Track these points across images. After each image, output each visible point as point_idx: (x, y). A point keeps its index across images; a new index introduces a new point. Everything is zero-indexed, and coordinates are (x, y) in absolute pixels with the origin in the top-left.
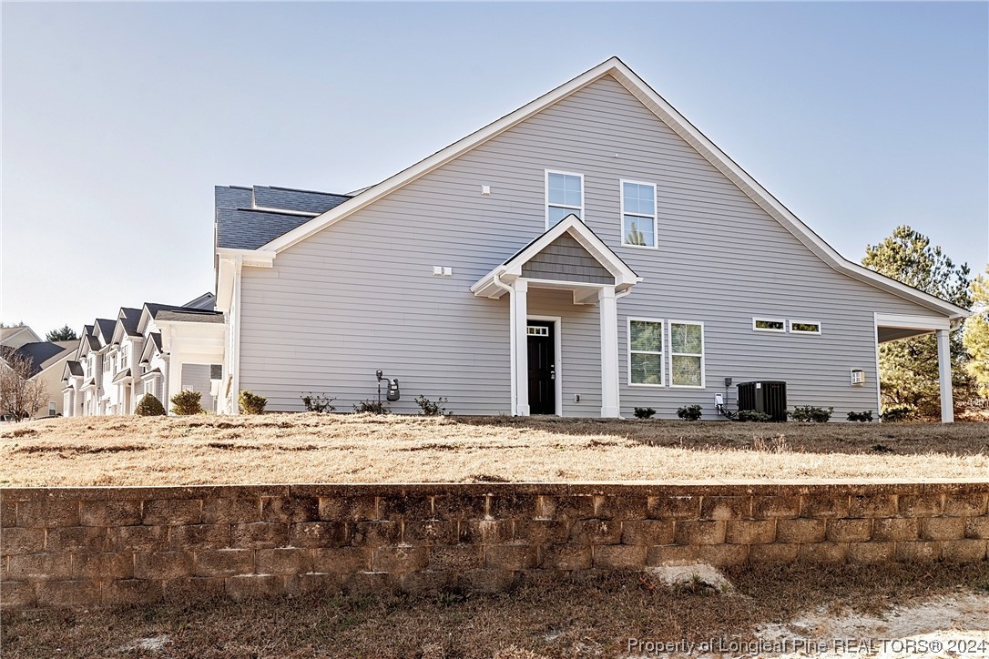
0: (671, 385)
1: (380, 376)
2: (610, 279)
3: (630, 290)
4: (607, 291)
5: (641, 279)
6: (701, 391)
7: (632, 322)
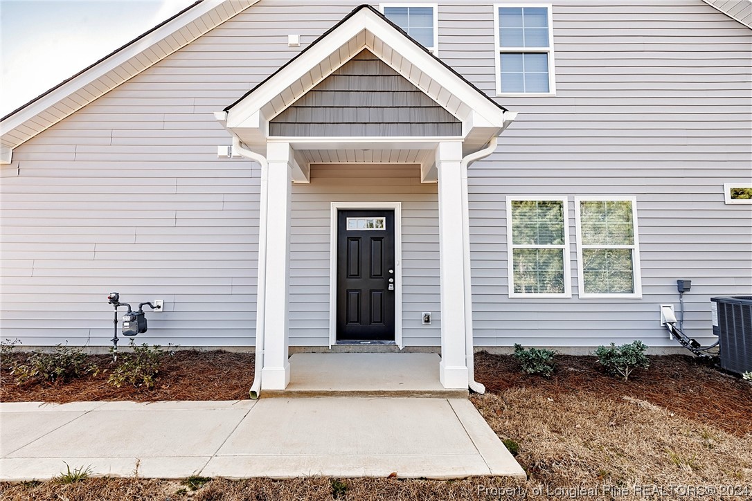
0: (582, 294)
1: (115, 300)
2: (451, 124)
3: (495, 141)
4: (448, 149)
5: (511, 115)
6: (636, 302)
7: (516, 204)
